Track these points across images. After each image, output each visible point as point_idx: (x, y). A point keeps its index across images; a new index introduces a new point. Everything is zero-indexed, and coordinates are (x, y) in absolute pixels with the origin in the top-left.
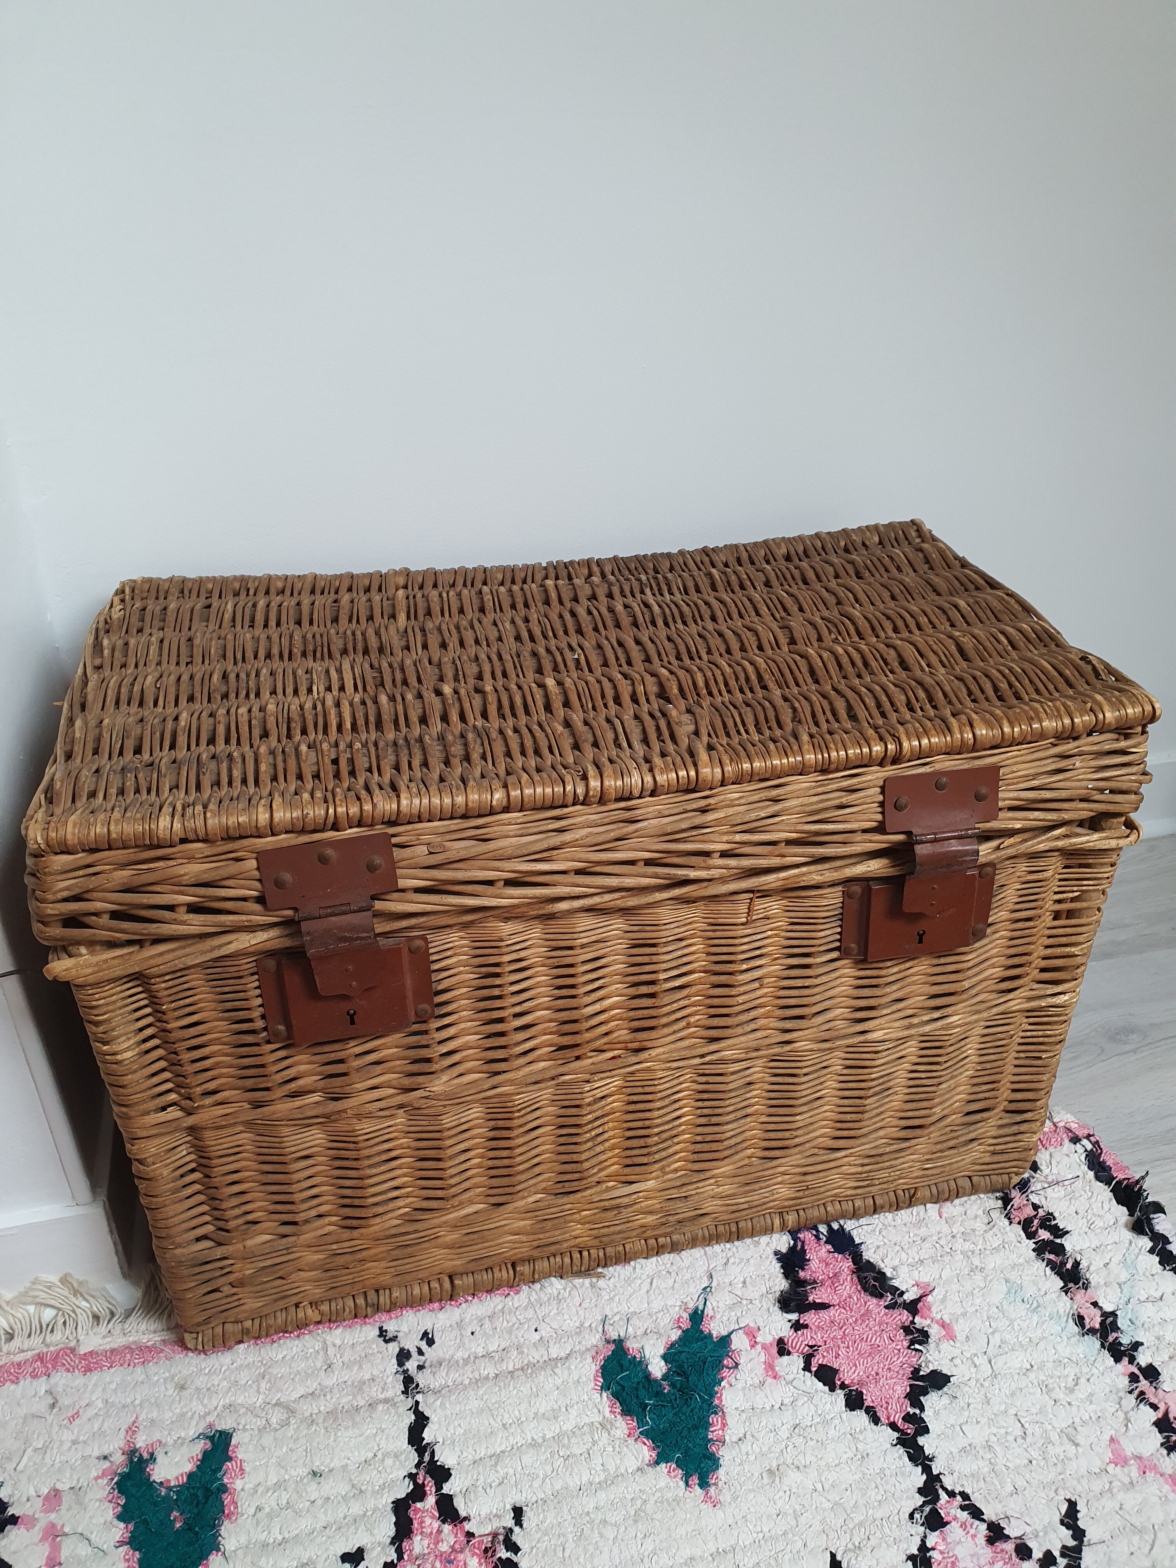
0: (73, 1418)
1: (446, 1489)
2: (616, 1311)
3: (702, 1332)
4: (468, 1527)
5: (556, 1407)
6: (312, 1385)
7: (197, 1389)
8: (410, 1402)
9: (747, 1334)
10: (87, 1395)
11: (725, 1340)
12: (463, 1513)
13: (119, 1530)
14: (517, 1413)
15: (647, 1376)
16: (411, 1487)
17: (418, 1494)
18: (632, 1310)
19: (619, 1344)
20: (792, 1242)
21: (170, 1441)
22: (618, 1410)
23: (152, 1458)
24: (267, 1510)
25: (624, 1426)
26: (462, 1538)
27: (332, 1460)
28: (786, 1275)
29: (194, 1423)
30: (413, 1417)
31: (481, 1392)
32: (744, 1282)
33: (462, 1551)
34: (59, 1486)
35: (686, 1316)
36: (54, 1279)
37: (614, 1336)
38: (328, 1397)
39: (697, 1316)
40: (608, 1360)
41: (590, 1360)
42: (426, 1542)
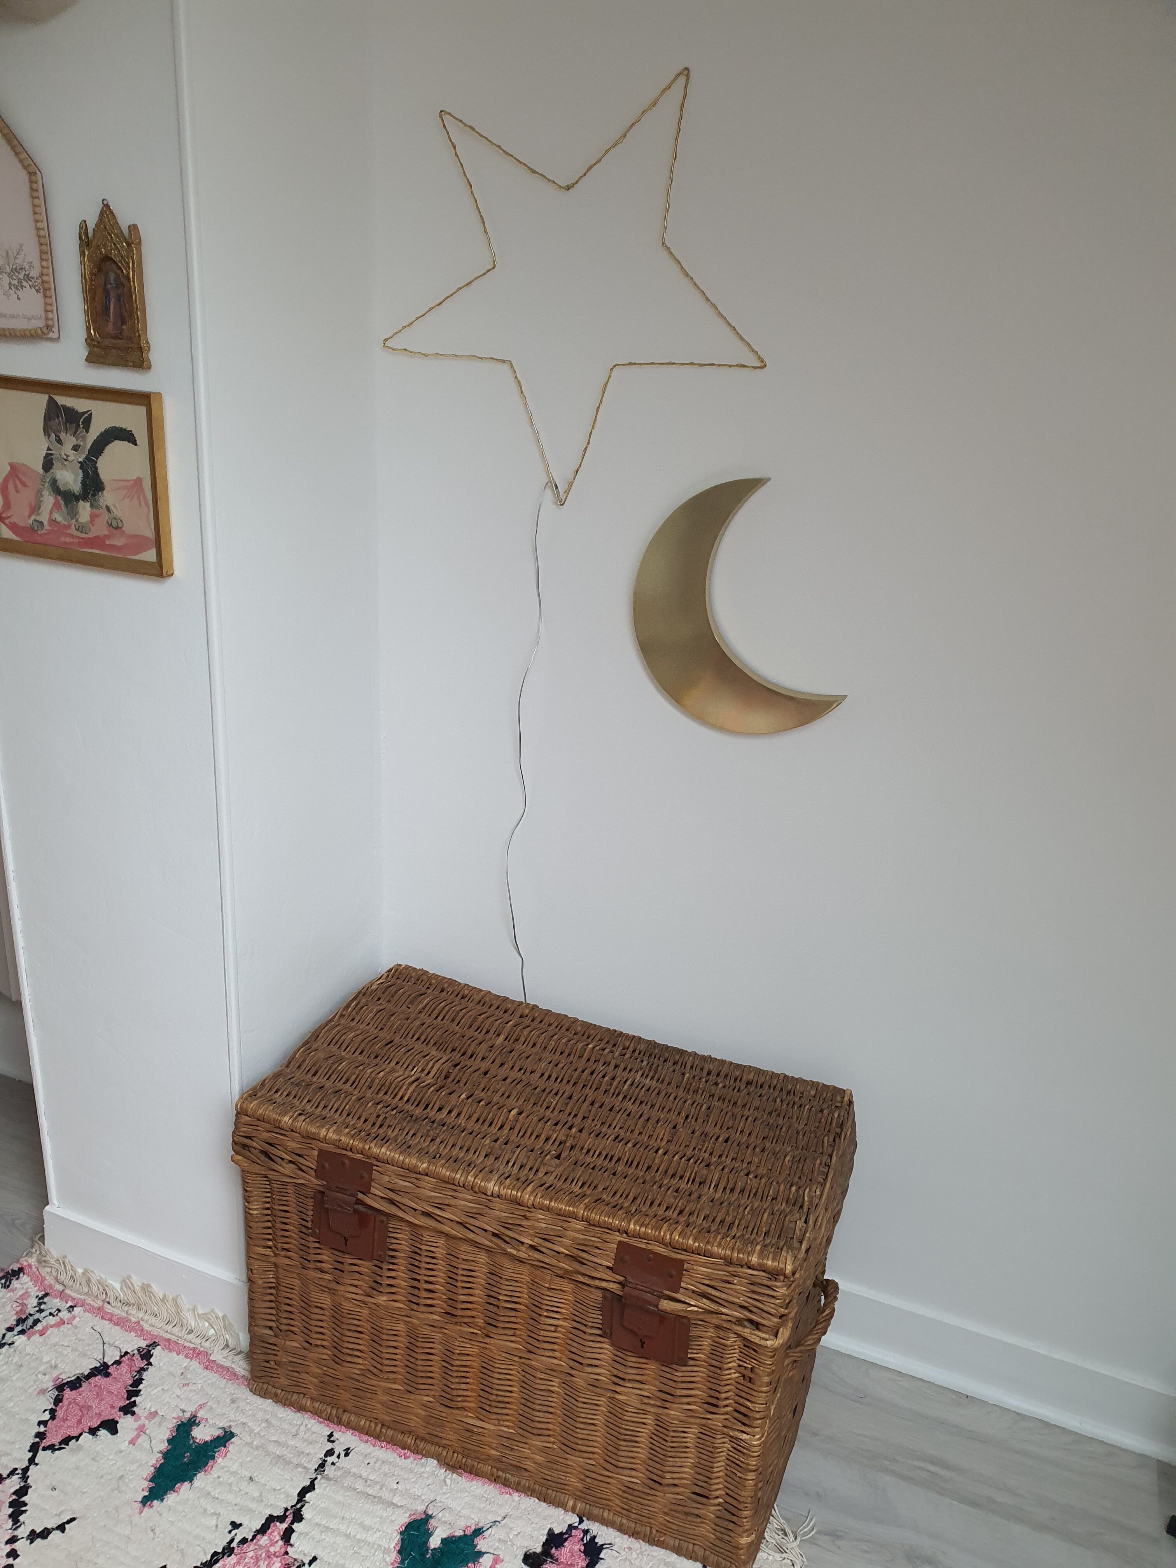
0: (184, 1385)
1: (295, 1526)
2: (443, 1500)
3: (473, 1542)
4: (289, 1549)
5: (373, 1526)
6: (283, 1439)
7: (238, 1407)
8: (314, 1476)
9: (494, 1559)
10: (198, 1379)
11: (480, 1554)
12: (292, 1542)
13: (164, 1446)
14: (354, 1516)
15: (426, 1542)
16: (282, 1514)
17: (281, 1519)
18: (451, 1506)
19: (428, 1517)
20: (564, 1531)
21: (211, 1422)
22: (398, 1549)
23: (198, 1425)
24: (221, 1480)
25: (393, 1558)
26: (283, 1551)
27: (262, 1477)
28: (544, 1545)
29: (225, 1420)
30: (309, 1484)
31: (348, 1493)
32: (519, 1533)
33: (277, 1557)
34: (159, 1411)
35: (473, 1528)
36: (221, 1315)
37: (430, 1513)
38: (284, 1448)
39: (478, 1532)
40: (415, 1521)
41: (407, 1515)
42: (267, 1542)
